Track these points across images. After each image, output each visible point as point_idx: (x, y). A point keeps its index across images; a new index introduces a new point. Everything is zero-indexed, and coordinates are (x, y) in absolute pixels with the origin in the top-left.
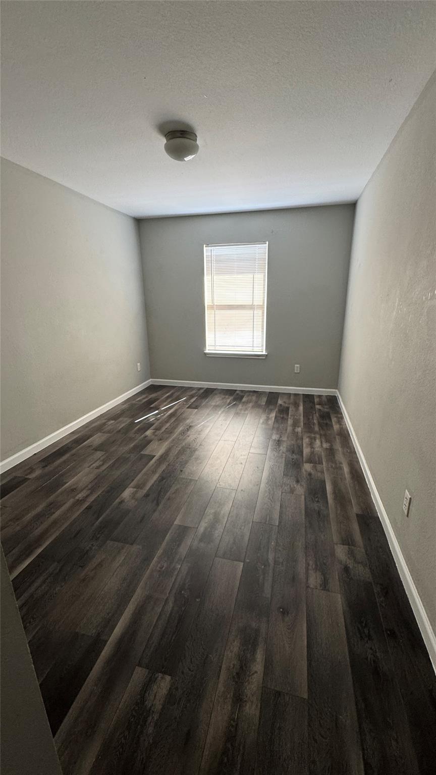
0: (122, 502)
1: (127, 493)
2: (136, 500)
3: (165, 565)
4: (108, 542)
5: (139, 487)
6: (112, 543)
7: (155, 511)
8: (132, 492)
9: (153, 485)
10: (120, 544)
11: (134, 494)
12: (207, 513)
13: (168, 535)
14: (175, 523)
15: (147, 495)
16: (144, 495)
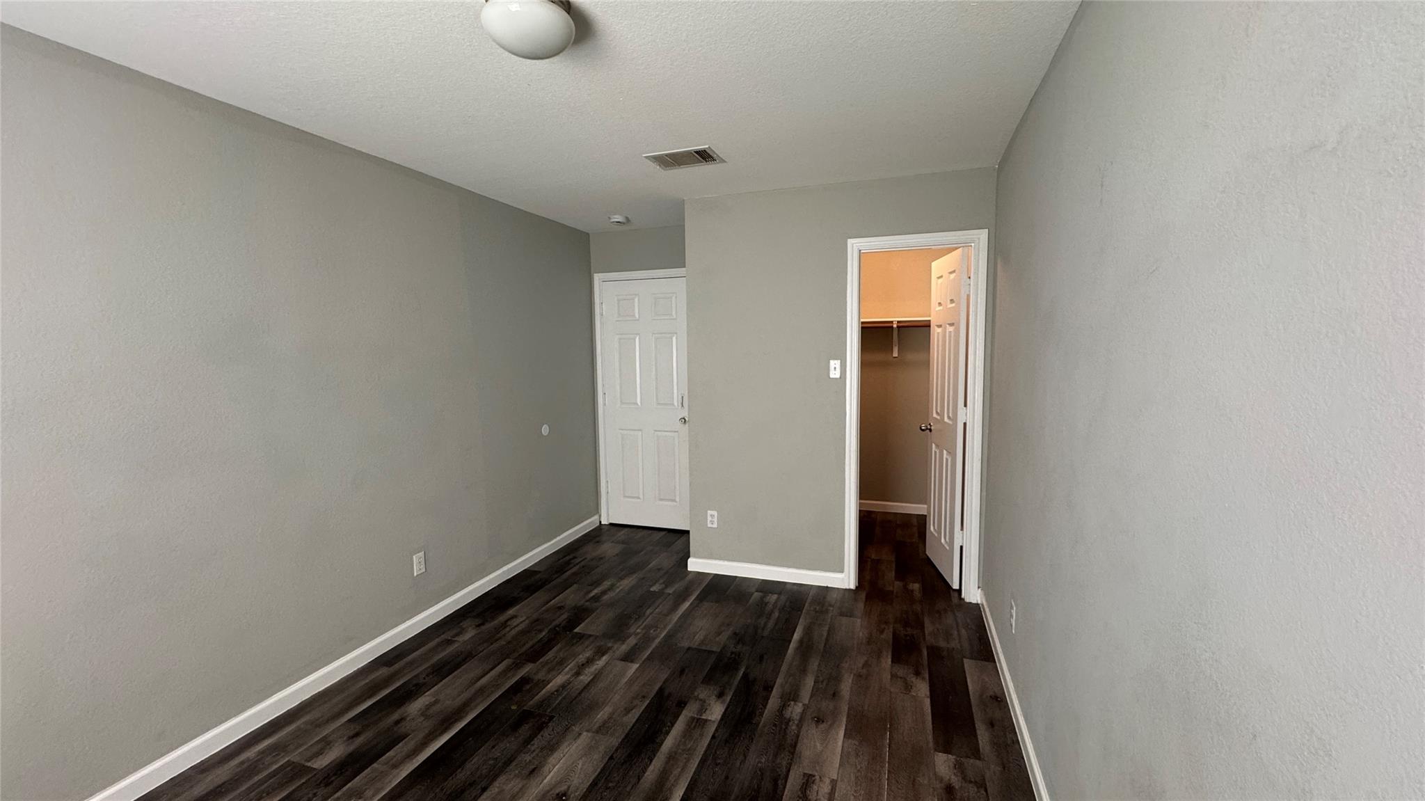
0: (720, 696)
1: (716, 712)
2: (697, 698)
3: (652, 631)
4: (719, 650)
5: (698, 723)
6: (714, 649)
7: (666, 681)
8: (708, 712)
9: (673, 725)
10: (704, 648)
11: (702, 710)
12: (591, 675)
13: (648, 654)
14: (638, 665)
15: (681, 705)
16: (685, 704)
